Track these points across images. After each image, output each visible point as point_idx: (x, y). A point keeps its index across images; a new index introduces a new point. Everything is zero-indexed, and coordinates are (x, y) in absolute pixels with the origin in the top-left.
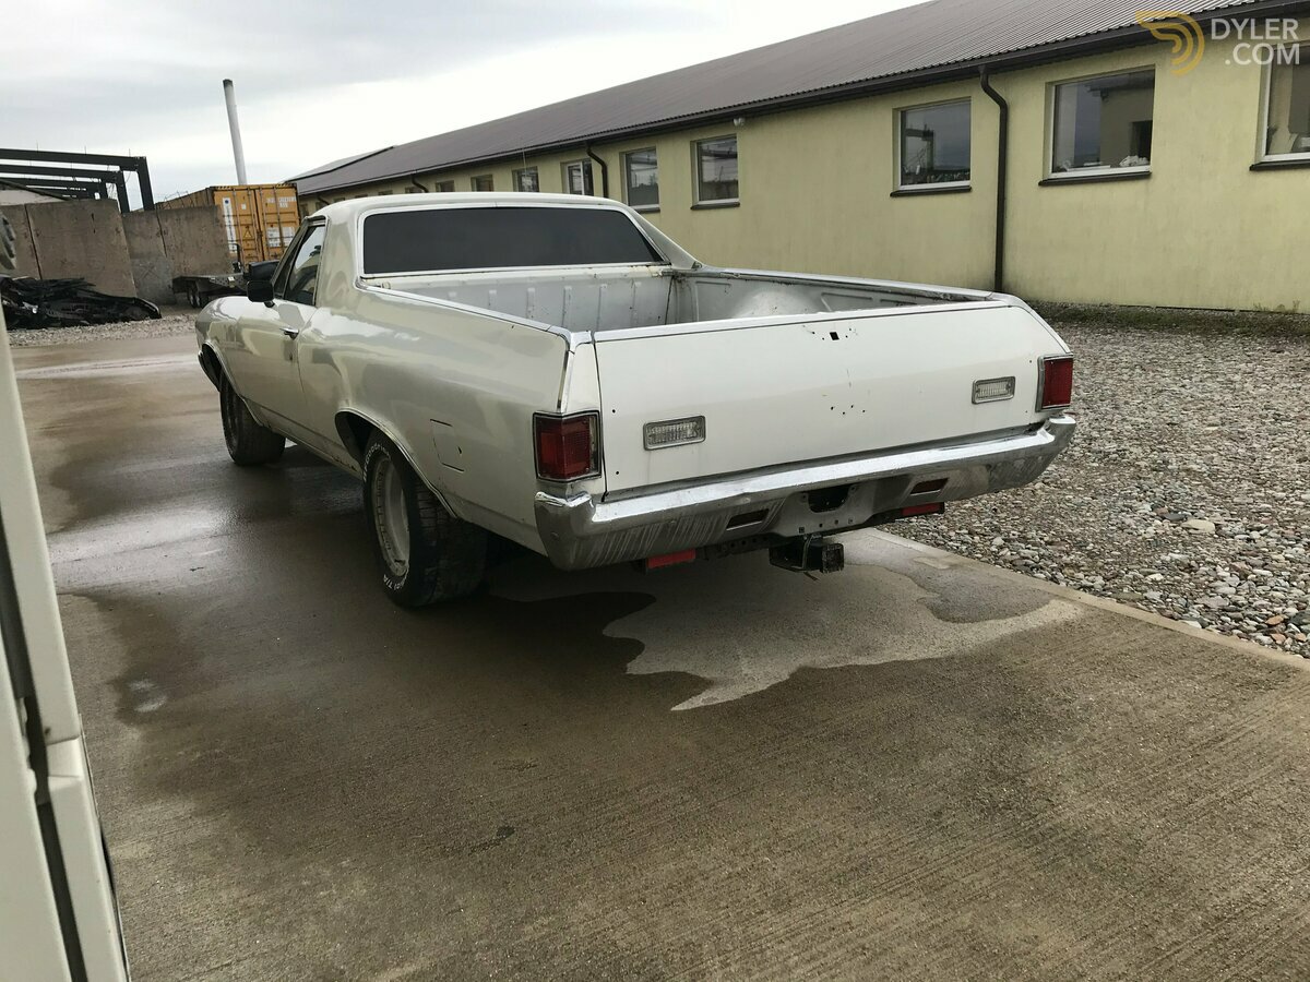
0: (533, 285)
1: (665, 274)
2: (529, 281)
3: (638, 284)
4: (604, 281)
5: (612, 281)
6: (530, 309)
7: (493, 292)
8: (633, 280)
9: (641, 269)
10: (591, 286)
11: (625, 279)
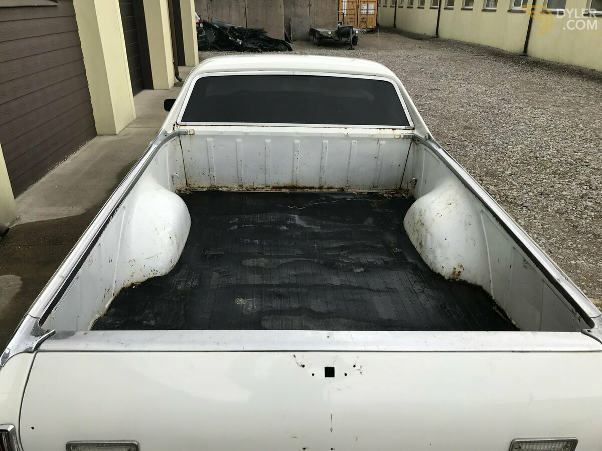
0: (298, 138)
1: (406, 137)
2: (295, 135)
3: (382, 142)
4: (354, 139)
5: (361, 139)
6: (296, 153)
7: (268, 141)
8: (378, 140)
9: (387, 131)
10: (344, 141)
11: (372, 138)
